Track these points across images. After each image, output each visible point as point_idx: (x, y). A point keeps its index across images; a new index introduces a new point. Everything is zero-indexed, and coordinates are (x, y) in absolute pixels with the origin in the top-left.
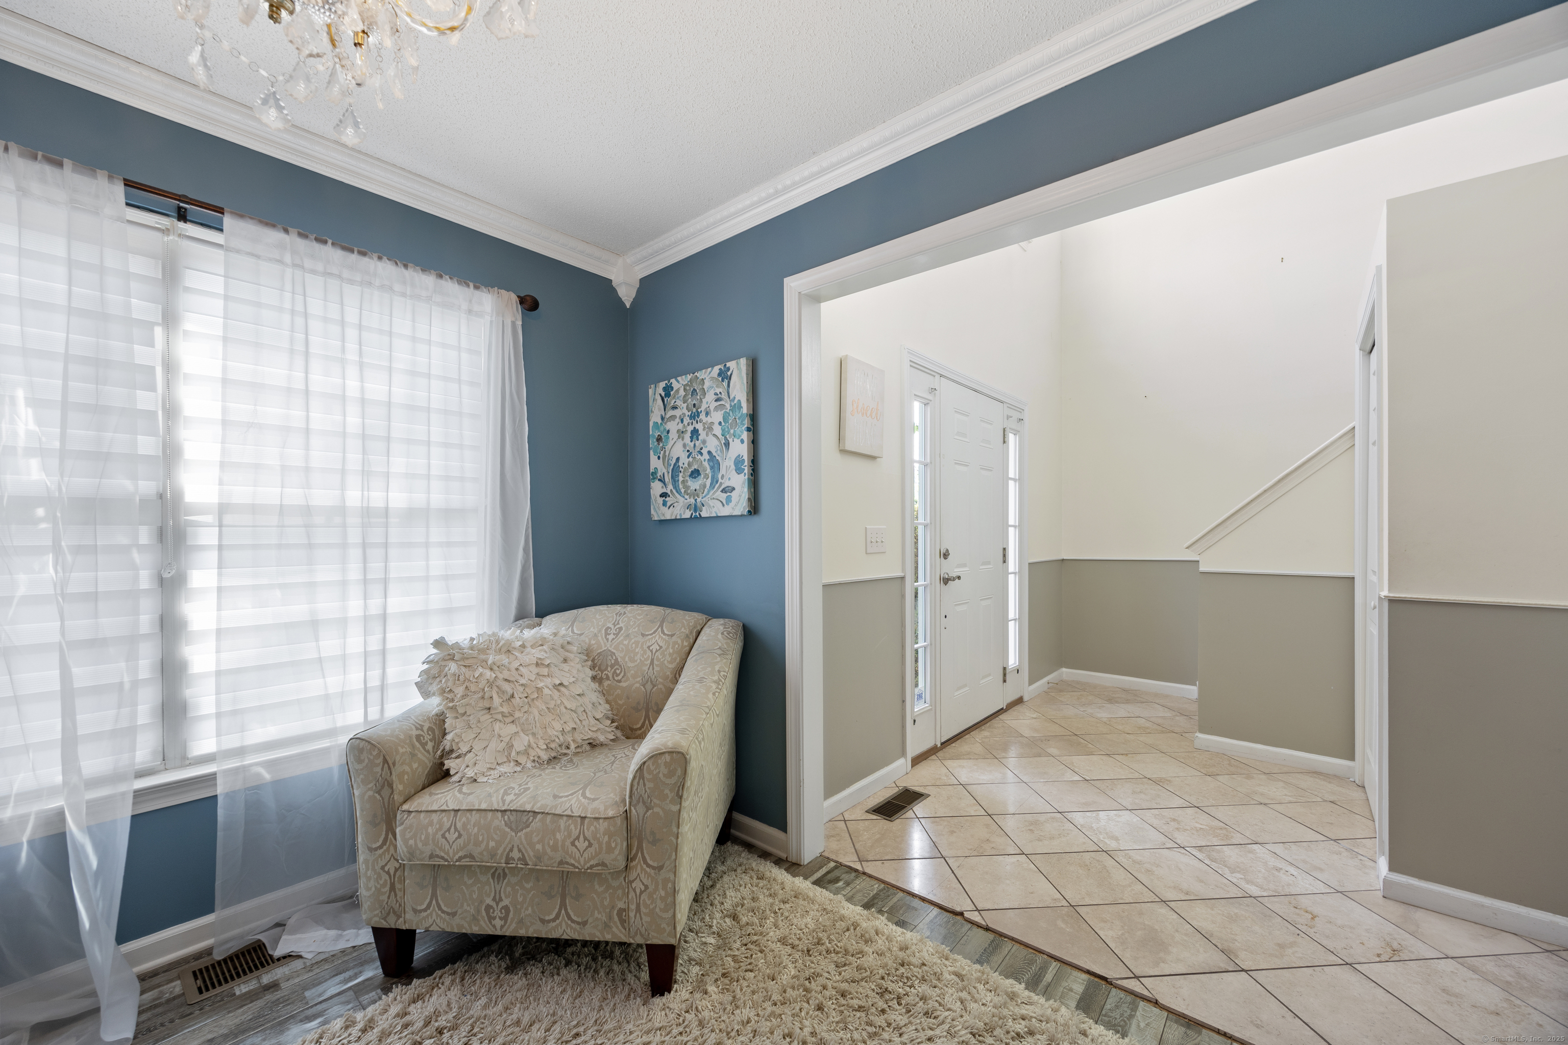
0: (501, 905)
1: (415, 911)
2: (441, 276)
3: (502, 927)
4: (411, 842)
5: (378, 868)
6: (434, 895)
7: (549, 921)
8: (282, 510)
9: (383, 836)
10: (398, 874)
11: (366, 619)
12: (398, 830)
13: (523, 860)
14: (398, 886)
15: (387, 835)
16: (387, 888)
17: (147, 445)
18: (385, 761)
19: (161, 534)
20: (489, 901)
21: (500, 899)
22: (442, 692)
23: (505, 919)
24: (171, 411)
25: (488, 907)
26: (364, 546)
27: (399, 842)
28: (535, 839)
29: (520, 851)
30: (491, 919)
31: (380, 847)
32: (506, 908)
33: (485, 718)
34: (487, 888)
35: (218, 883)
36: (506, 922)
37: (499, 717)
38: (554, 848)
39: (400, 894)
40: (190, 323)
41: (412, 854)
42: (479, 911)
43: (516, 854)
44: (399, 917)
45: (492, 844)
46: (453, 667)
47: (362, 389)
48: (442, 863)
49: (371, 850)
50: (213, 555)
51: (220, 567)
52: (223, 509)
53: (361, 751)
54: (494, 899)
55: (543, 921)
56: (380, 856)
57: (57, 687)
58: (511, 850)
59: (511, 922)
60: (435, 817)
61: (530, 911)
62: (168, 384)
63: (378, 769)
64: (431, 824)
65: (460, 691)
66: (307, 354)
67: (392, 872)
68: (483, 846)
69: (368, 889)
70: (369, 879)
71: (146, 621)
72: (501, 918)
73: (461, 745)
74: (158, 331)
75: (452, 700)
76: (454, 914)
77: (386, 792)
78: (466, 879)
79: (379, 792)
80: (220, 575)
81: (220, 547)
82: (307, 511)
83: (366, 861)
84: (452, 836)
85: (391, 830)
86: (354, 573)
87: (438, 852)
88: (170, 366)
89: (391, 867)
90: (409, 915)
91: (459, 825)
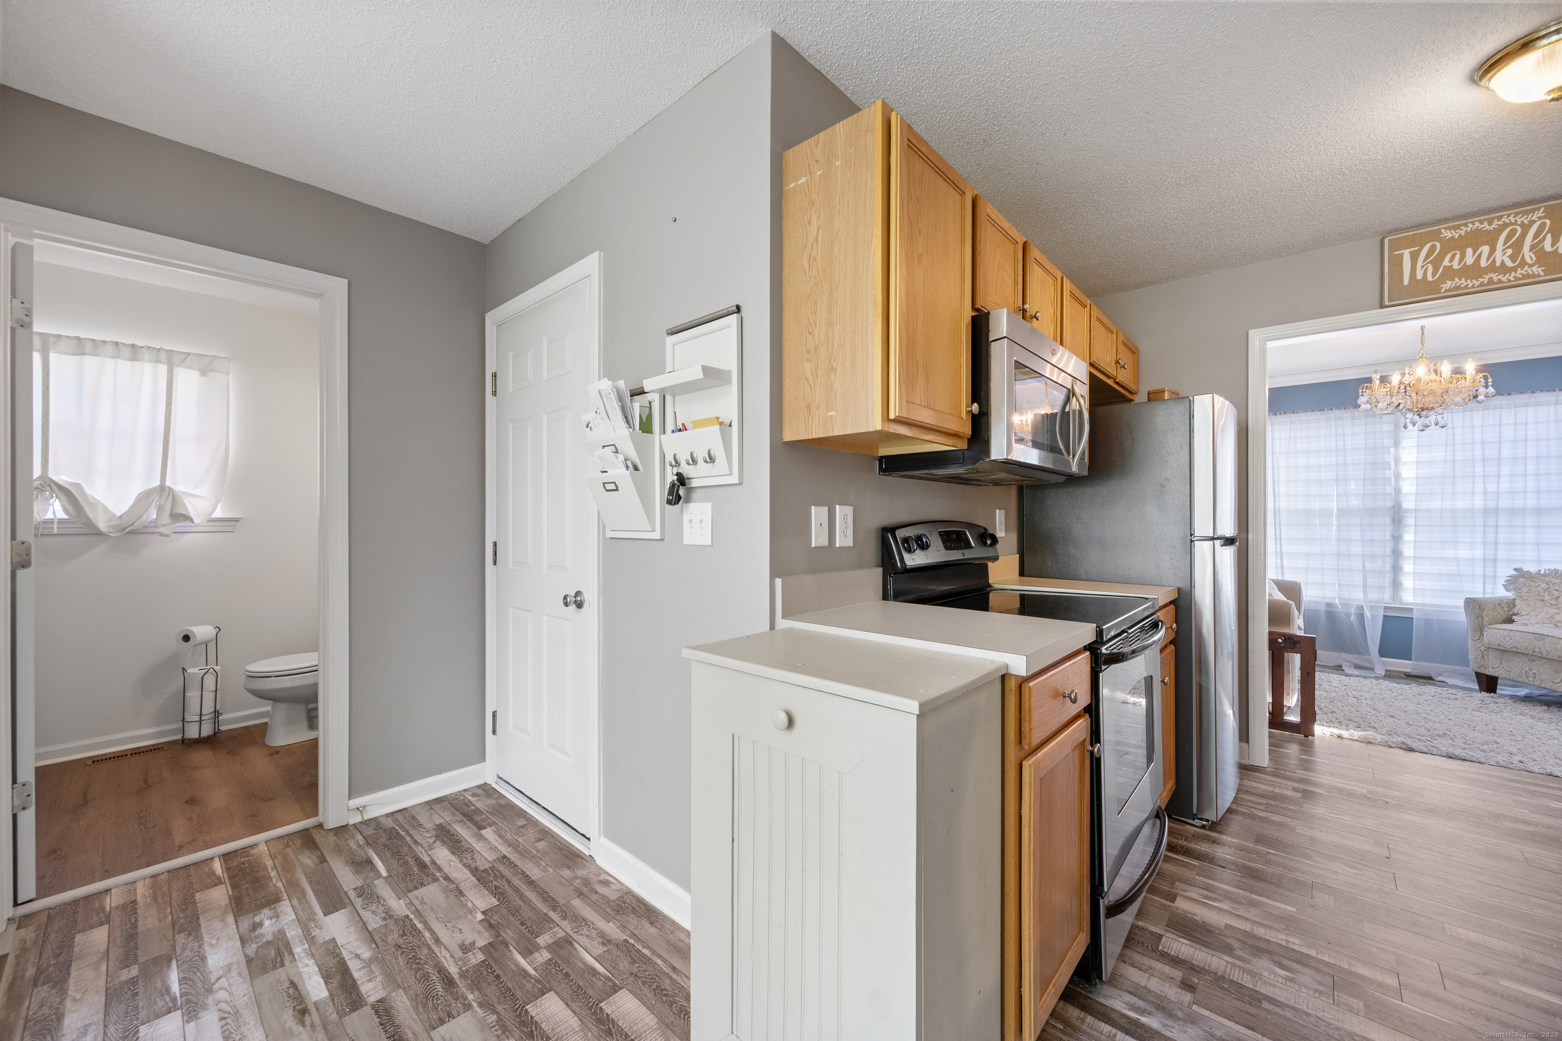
0: (1532, 672)
1: (1493, 668)
2: (1534, 392)
3: (1533, 681)
4: (1490, 639)
5: (1476, 647)
6: (1501, 662)
7: (1556, 683)
8: (1442, 511)
9: (1479, 636)
10: (1485, 652)
11: (1485, 560)
12: (1485, 634)
13: (1540, 652)
14: (1485, 657)
15: (1480, 636)
16: (1480, 656)
17: (1389, 489)
18: (1480, 607)
19: (1393, 520)
20: (1526, 669)
21: (1532, 670)
22: (1515, 589)
23: (1534, 678)
24: (1398, 477)
25: (1526, 672)
26: (1485, 526)
27: (1485, 639)
28: (1547, 645)
29: (1539, 648)
30: (1527, 677)
31: (1477, 640)
32: (1534, 673)
33: (1540, 604)
34: (1526, 664)
35: (1413, 647)
36: (1535, 679)
37: (1549, 605)
38: (1556, 650)
39: (1486, 660)
40: (1405, 443)
41: (1490, 643)
42: (1521, 672)
43: (1537, 649)
44: (1486, 669)
45: (1526, 644)
46: (1522, 580)
47: (1483, 454)
48: (1503, 648)
49: (1473, 640)
50: (1413, 529)
51: (1415, 533)
52: (1416, 510)
53: (1470, 602)
54: (1529, 669)
55: (1553, 682)
56: (1477, 643)
57: (1361, 568)
58: (1535, 648)
59: (1537, 680)
60: (1501, 631)
61: (1546, 677)
62: (1396, 466)
63: (1477, 610)
64: (1499, 633)
65: (1525, 590)
66: (1454, 444)
67: (1483, 651)
68: (1522, 644)
69: (1472, 655)
70: (1473, 651)
71: (1388, 550)
72: (1532, 678)
73: (1523, 612)
74: (1392, 450)
75: (1521, 593)
76: (1510, 672)
77: (1480, 619)
78: (1516, 659)
79: (1477, 619)
80: (1415, 536)
81: (1415, 525)
82: (1453, 511)
83: (1471, 645)
84: (1508, 639)
85: (1482, 634)
86: (1479, 538)
87: (1501, 644)
88: (1397, 460)
89: (1483, 648)
90: (1490, 669)
91: (1511, 635)
